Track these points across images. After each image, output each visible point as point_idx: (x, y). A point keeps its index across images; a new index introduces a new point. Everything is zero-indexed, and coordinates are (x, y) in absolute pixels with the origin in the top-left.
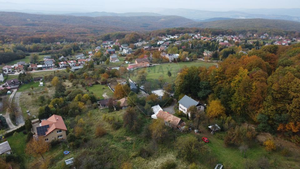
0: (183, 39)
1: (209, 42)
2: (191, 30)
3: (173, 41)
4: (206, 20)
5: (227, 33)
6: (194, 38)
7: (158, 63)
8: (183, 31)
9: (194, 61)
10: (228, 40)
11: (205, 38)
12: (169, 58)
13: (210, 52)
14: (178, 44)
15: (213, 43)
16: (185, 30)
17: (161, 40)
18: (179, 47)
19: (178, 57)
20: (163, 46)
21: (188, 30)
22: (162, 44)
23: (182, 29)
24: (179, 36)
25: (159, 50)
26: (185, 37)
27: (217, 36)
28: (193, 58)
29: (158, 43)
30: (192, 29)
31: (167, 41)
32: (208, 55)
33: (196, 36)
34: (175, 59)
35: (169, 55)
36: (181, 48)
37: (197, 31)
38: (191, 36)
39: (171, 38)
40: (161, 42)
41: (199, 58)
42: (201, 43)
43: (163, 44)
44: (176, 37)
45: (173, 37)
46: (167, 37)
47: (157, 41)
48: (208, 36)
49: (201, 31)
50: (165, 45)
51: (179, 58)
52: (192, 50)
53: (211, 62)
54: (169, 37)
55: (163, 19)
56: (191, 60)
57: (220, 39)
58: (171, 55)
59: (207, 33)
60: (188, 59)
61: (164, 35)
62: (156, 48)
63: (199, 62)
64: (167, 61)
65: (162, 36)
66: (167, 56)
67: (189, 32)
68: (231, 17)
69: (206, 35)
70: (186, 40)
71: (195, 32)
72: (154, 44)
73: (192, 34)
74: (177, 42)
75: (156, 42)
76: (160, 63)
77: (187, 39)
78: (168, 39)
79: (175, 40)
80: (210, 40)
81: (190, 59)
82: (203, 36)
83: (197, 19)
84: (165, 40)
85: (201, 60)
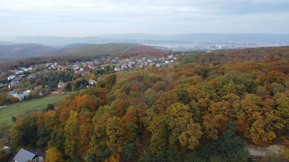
0: (38, 70)
1: (66, 71)
2: (48, 60)
3: (27, 74)
4: (65, 46)
5: (84, 59)
6: (50, 68)
7: (5, 105)
8: (39, 61)
9: (47, 95)
10: (84, 68)
11: (61, 67)
12: (18, 97)
13: (64, 83)
14: (32, 77)
15: (68, 73)
16: (41, 60)
17: (13, 74)
18: (32, 82)
19: (28, 95)
20: (14, 81)
21: (44, 60)
22: (13, 79)
23: (38, 59)
24: (34, 68)
25: (9, 87)
26: (40, 68)
27: (73, 64)
28: (46, 93)
29: (9, 78)
30: (48, 58)
31: (20, 74)
32: (62, 86)
33: (52, 66)
34: (25, 97)
35: (18, 93)
36: (35, 82)
37: (54, 60)
38: (48, 66)
39: (25, 71)
40: (12, 77)
41: (53, 91)
42: (57, 73)
43: (15, 78)
44: (31, 69)
45: (26, 70)
46: (20, 70)
47: (8, 76)
48: (65, 65)
49: (58, 60)
50: (17, 80)
51: (30, 95)
52: (47, 82)
53: (65, 94)
54: (23, 70)
55: (18, 48)
56: (45, 95)
57: (76, 67)
58: (21, 93)
59: (64, 61)
60: (41, 94)
61: (17, 68)
62: (5, 85)
63: (53, 96)
64: (16, 101)
65: (14, 69)
66: (15, 95)
67: (45, 62)
68: (89, 43)
69: (62, 64)
70: (41, 72)
71: (52, 61)
72: (4, 79)
73: (48, 64)
74: (31, 75)
75: (6, 78)
76: (7, 105)
77: (42, 70)
78: (21, 72)
79: (29, 72)
80: (67, 68)
81: (43, 94)
82: (60, 65)
83: (56, 46)
84: (18, 73)
85: (55, 94)
